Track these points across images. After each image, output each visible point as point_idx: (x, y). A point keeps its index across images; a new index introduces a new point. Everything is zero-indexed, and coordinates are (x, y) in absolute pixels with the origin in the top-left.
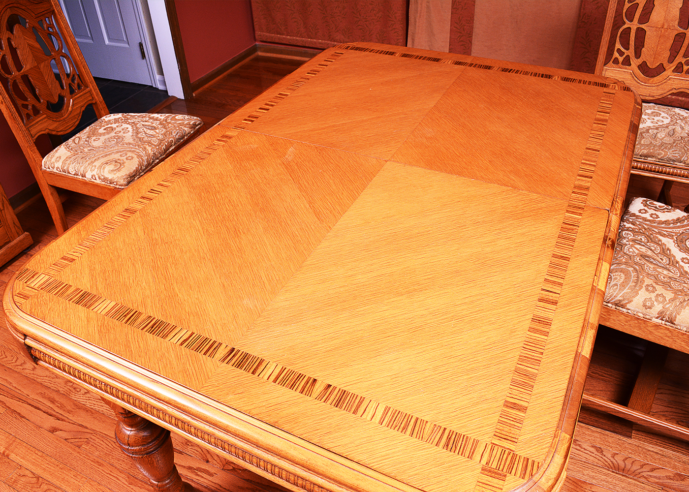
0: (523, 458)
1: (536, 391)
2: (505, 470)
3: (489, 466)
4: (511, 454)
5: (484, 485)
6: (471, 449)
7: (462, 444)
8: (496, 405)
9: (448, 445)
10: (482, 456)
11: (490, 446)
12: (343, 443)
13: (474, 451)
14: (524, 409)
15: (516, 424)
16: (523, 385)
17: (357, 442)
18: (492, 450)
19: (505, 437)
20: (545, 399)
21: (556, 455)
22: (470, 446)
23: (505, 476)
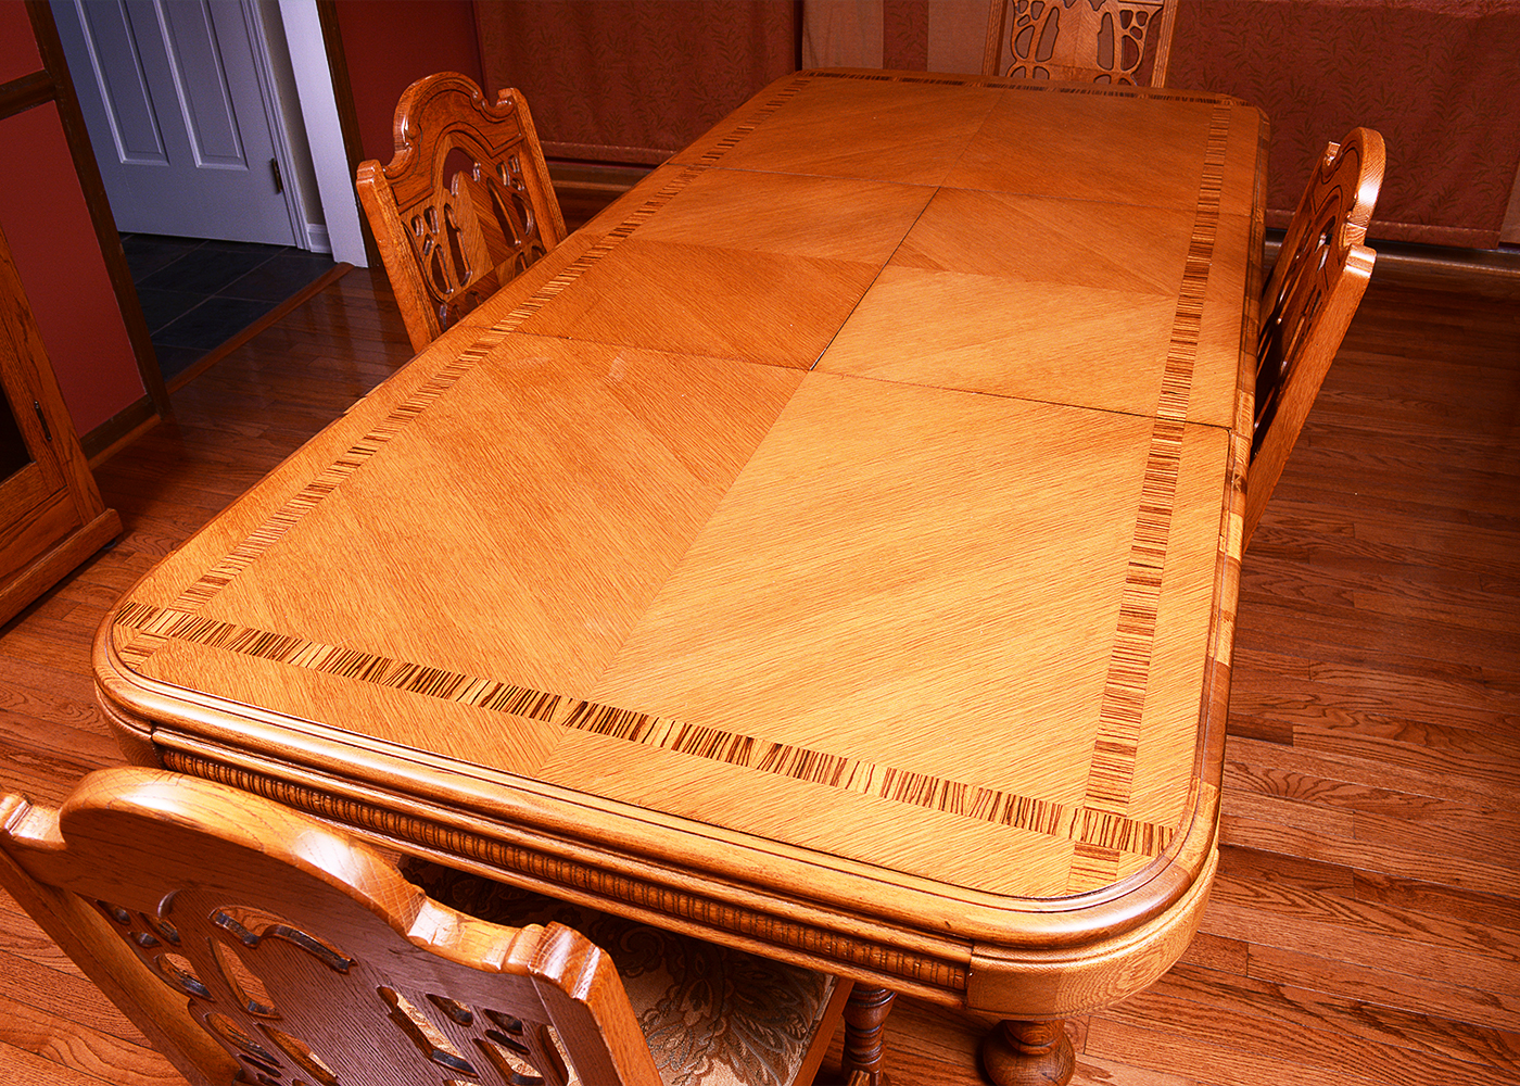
0: (1142, 825)
1: (1148, 722)
2: (1115, 845)
3: (1088, 841)
4: (1122, 821)
5: (1083, 872)
6: (1051, 820)
7: (1033, 813)
8: (1080, 749)
9: (1009, 818)
10: (1072, 828)
11: (1084, 812)
12: (823, 833)
13: (1056, 822)
14: (1132, 751)
15: (1122, 775)
16: (1122, 714)
17: (847, 829)
18: (1087, 817)
19: (1107, 796)
20: (1164, 733)
21: (1198, 817)
22: (1048, 815)
23: (1118, 854)
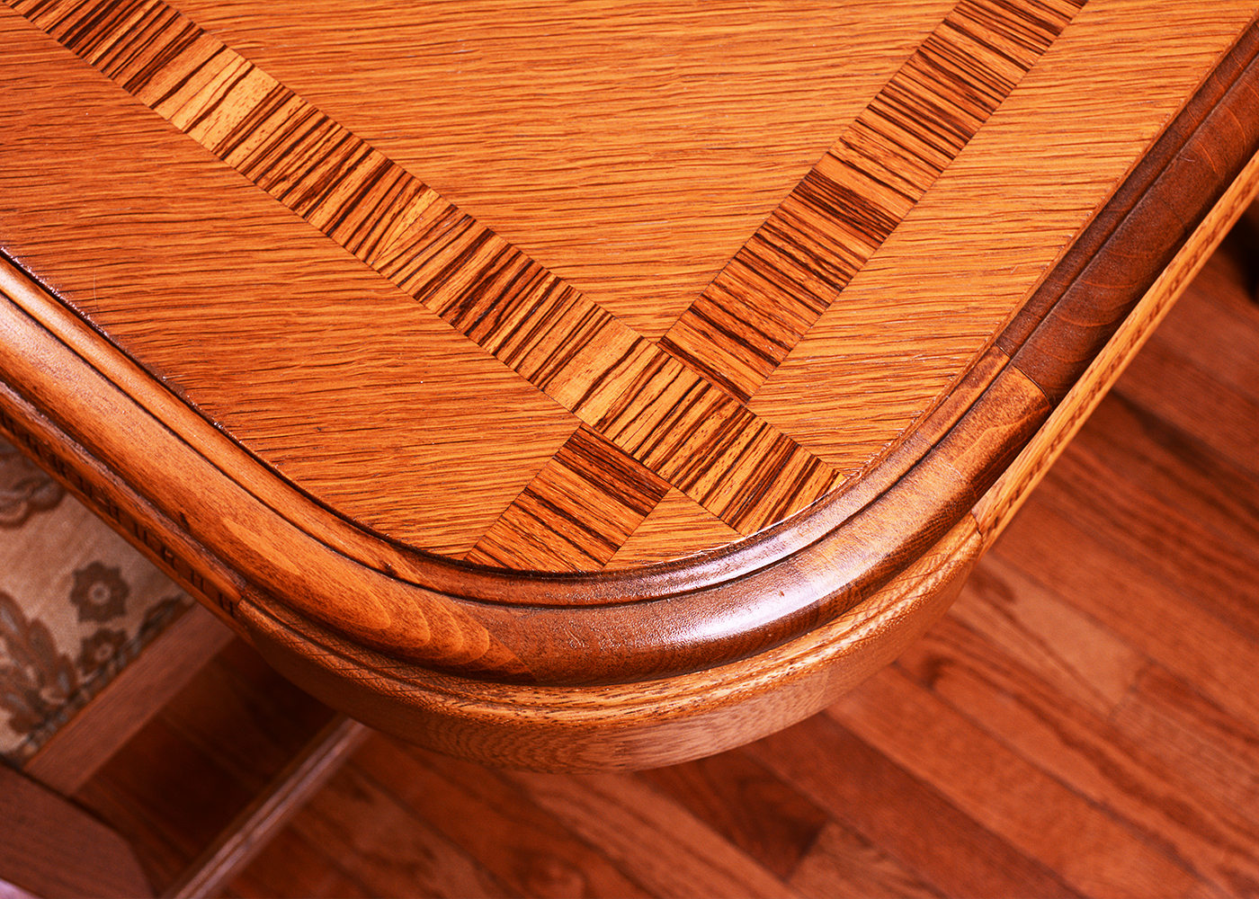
0: (773, 435)
1: (974, 162)
2: (669, 468)
3: (609, 435)
4: (729, 410)
5: (545, 513)
6: (561, 346)
7: (531, 313)
8: (758, 179)
9: (465, 308)
10: (597, 383)
11: (654, 350)
12: (31, 204)
13: (570, 356)
14: (875, 226)
15: (812, 284)
16: (923, 119)
17: (88, 212)
18: (654, 368)
19: (737, 329)
20: (996, 204)
21: (939, 460)
22: (561, 332)
23: (662, 493)
